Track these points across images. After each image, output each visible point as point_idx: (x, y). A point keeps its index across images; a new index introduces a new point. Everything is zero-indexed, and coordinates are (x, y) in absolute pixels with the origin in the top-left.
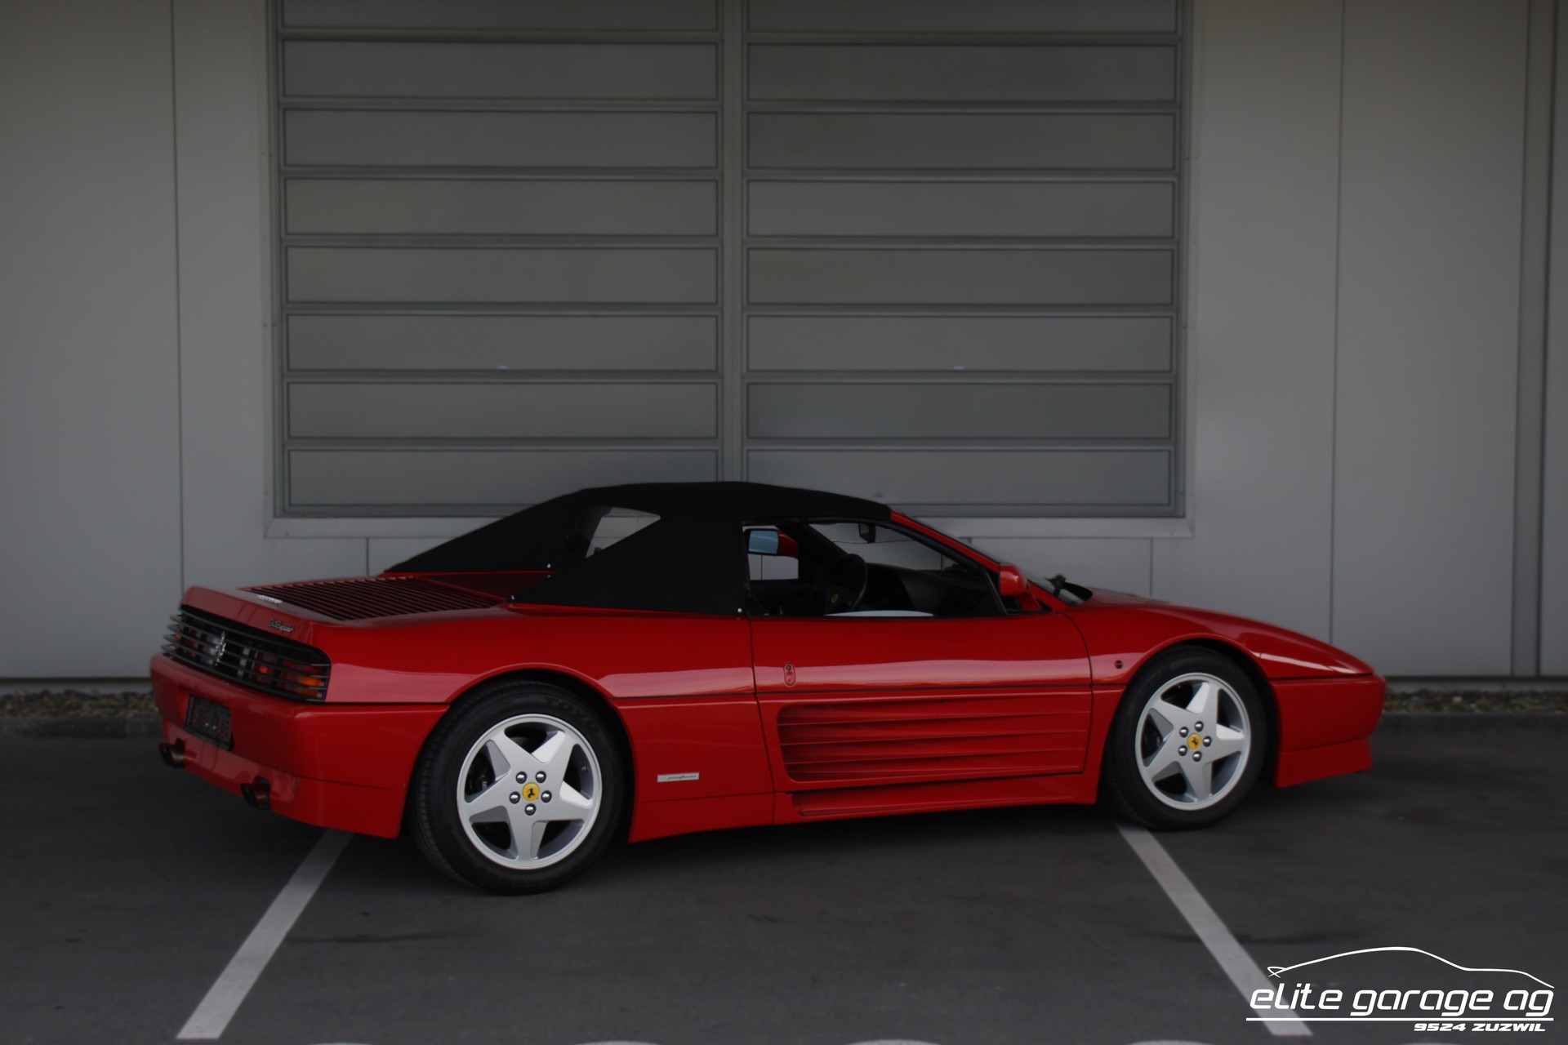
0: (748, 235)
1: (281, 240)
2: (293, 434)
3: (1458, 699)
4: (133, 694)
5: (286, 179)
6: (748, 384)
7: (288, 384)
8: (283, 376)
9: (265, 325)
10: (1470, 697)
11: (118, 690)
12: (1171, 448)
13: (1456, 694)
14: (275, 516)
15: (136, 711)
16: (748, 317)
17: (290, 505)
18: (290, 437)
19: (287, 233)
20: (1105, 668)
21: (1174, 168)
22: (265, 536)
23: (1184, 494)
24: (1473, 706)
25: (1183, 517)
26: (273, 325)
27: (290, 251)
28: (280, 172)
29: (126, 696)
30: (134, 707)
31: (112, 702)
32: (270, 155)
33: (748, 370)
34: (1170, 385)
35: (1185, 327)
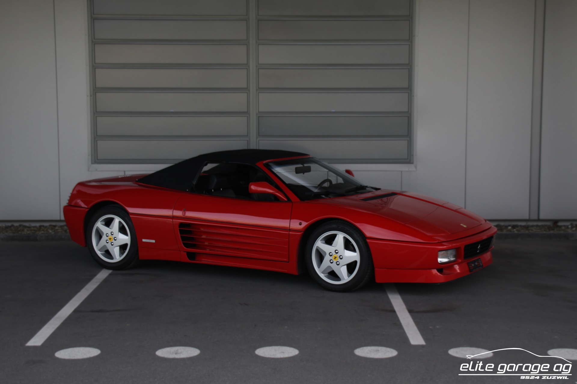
0: (258, 64)
1: (93, 66)
2: (98, 134)
3: (510, 228)
4: (43, 226)
5: (94, 44)
6: (259, 117)
7: (96, 117)
8: (94, 114)
9: (88, 96)
10: (514, 227)
11: (38, 225)
12: (409, 139)
13: (509, 226)
14: (92, 163)
15: (43, 232)
16: (259, 93)
17: (97, 159)
18: (97, 135)
19: (95, 63)
20: (297, 225)
21: (409, 39)
22: (88, 170)
23: (413, 155)
24: (515, 230)
25: (413, 163)
26: (91, 96)
27: (96, 70)
28: (92, 41)
29: (40, 226)
30: (43, 230)
31: (35, 229)
32: (89, 36)
33: (259, 112)
34: (408, 117)
35: (413, 96)
